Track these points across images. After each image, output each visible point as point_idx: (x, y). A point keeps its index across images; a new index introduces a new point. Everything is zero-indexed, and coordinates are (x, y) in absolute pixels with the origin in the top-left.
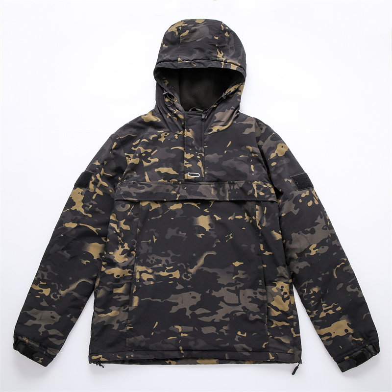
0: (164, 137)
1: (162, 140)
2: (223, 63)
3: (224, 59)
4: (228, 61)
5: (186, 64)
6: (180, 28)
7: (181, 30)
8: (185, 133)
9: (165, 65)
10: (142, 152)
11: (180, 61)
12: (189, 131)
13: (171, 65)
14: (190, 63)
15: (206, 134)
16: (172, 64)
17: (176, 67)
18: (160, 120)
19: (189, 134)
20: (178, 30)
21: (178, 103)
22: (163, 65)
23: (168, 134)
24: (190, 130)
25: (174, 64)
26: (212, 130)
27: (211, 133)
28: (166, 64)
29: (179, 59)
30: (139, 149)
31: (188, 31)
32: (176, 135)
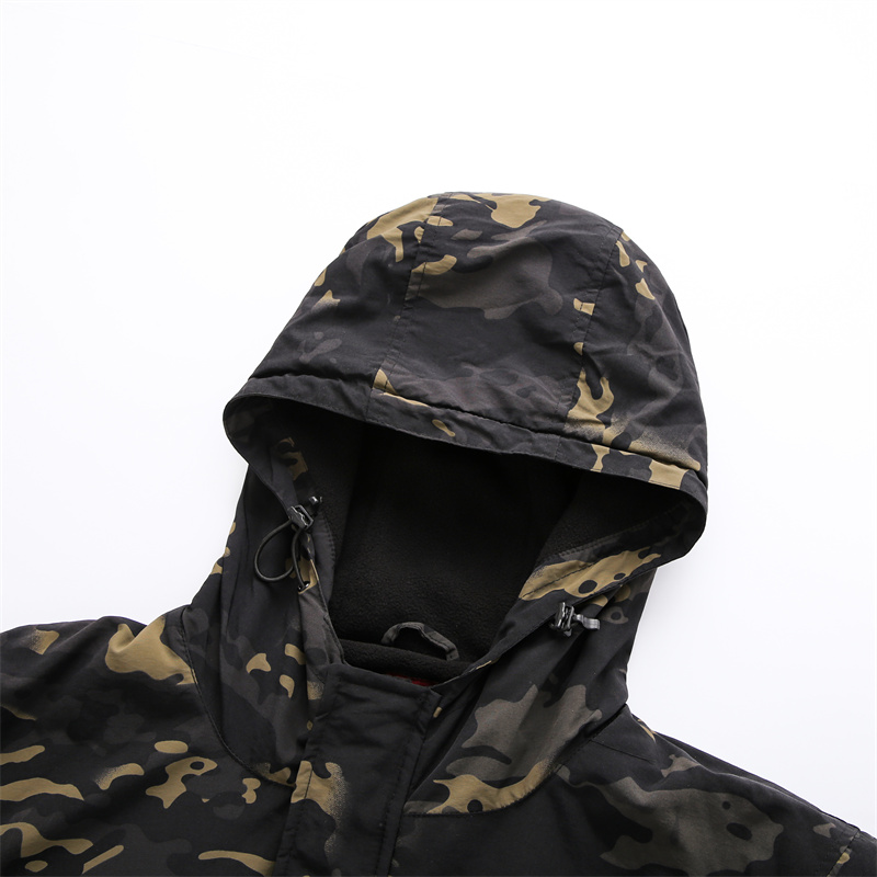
0: (185, 779)
1: (169, 793)
2: (601, 451)
3: (609, 433)
4: (636, 445)
5: (408, 413)
6: (419, 232)
7: (422, 241)
8: (301, 779)
9: (304, 389)
10: (24, 854)
11: (384, 388)
12: (323, 774)
13: (332, 396)
14: (430, 417)
15: (412, 806)
16: (338, 390)
17: (359, 412)
18: (190, 679)
19: (320, 789)
20: (407, 237)
21: (319, 598)
22: (295, 388)
23: (210, 765)
24: (332, 767)
25: (351, 391)
26: (443, 794)
27: (438, 809)
28: (311, 385)
29: (381, 376)
30: (18, 833)
31: (450, 260)
32: (252, 784)
